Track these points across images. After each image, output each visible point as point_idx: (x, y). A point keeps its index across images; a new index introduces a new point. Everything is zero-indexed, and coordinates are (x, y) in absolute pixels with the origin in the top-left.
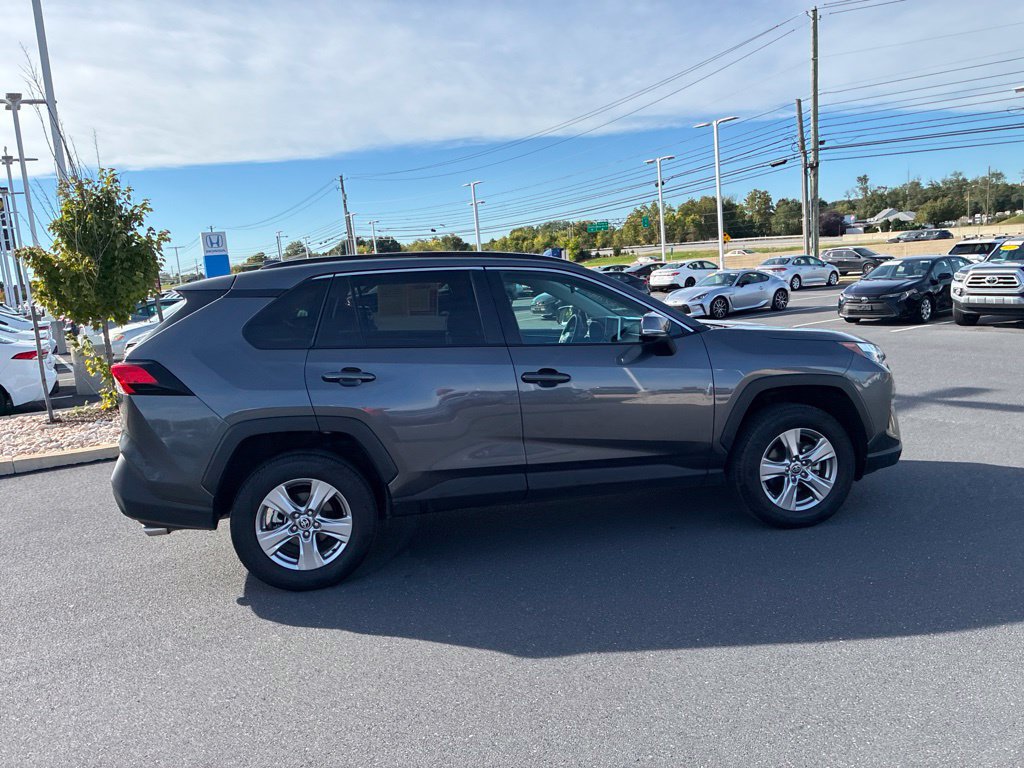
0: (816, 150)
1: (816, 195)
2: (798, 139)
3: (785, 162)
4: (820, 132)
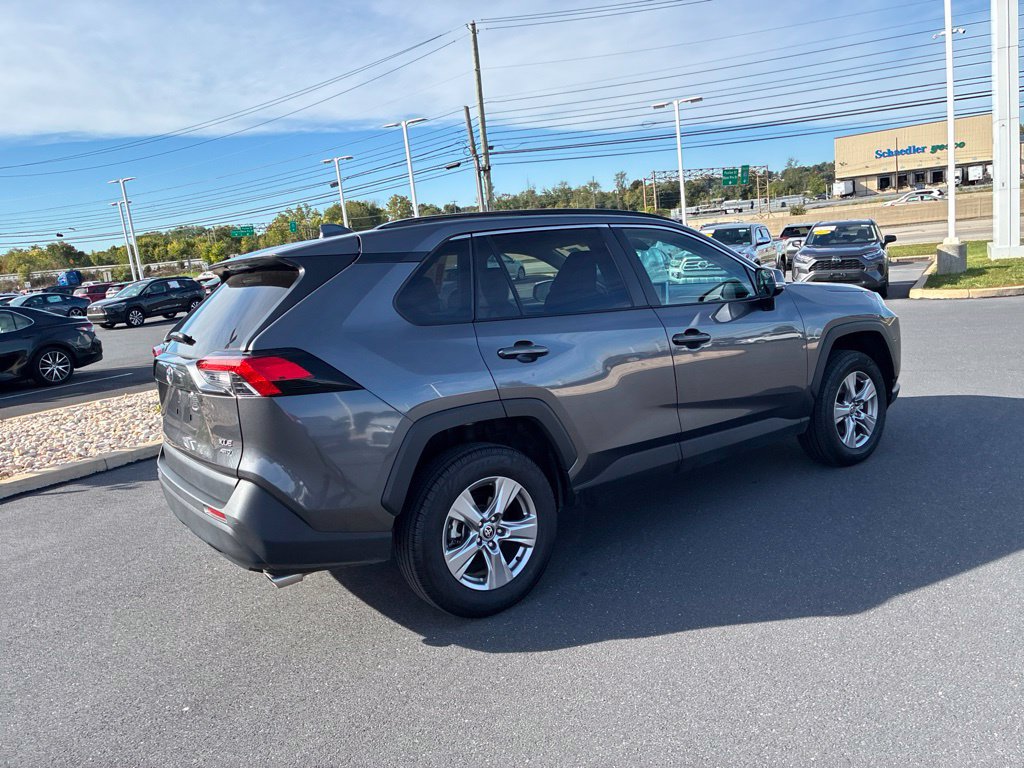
0: (487, 154)
1: (491, 196)
3: (458, 165)
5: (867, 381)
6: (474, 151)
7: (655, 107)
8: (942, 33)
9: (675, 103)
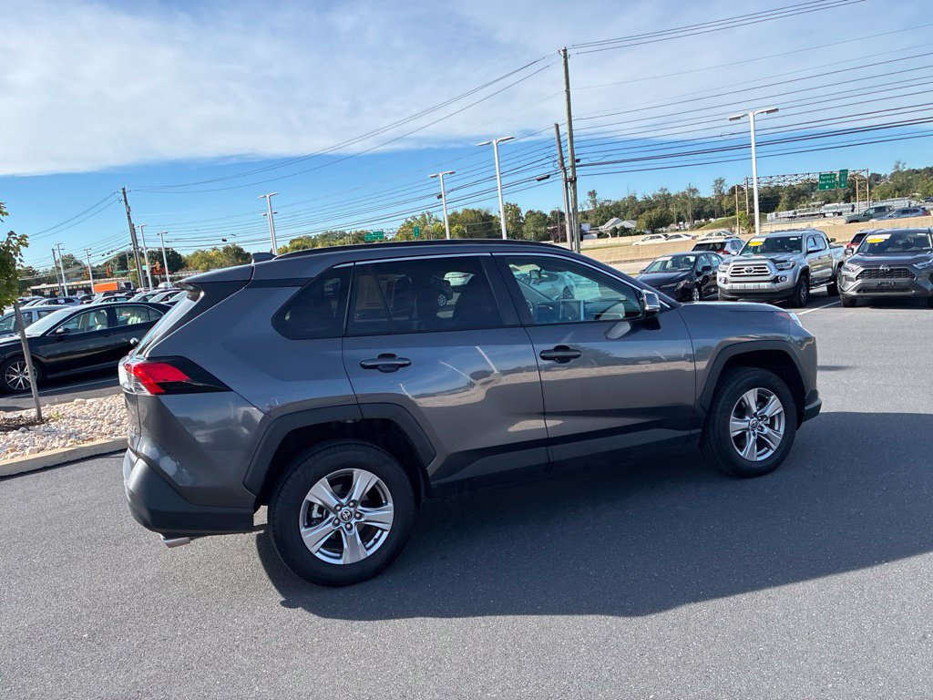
0: (573, 167)
1: (575, 208)
2: (558, 157)
3: (548, 177)
4: (576, 151)
5: (772, 397)
6: (563, 164)
7: (731, 119)
9: (751, 115)
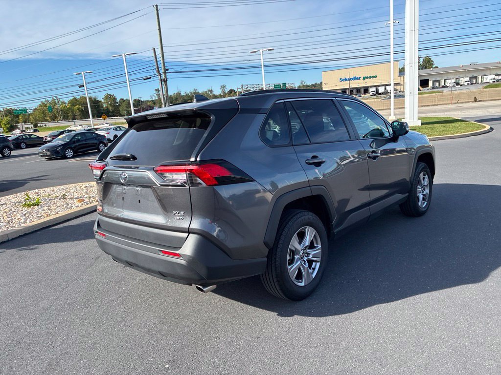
0: (165, 73)
1: (168, 95)
2: (155, 67)
3: (150, 78)
4: (166, 65)
5: (426, 176)
6: (159, 71)
7: (251, 52)
8: (389, 23)
9: (261, 51)
